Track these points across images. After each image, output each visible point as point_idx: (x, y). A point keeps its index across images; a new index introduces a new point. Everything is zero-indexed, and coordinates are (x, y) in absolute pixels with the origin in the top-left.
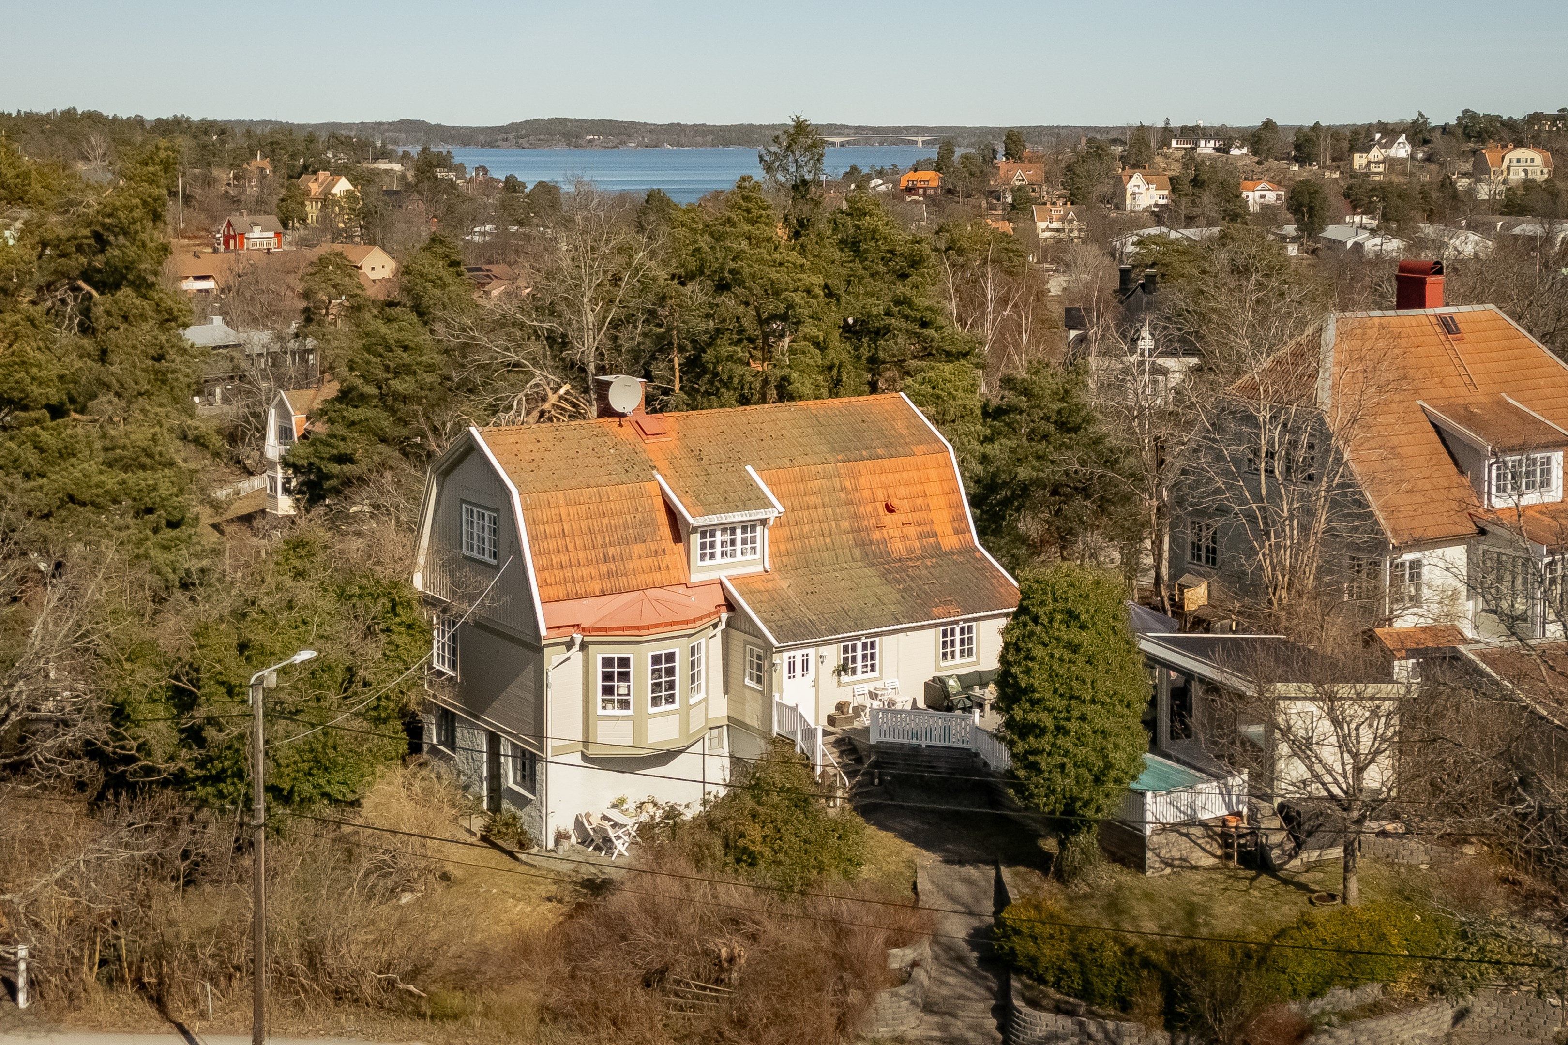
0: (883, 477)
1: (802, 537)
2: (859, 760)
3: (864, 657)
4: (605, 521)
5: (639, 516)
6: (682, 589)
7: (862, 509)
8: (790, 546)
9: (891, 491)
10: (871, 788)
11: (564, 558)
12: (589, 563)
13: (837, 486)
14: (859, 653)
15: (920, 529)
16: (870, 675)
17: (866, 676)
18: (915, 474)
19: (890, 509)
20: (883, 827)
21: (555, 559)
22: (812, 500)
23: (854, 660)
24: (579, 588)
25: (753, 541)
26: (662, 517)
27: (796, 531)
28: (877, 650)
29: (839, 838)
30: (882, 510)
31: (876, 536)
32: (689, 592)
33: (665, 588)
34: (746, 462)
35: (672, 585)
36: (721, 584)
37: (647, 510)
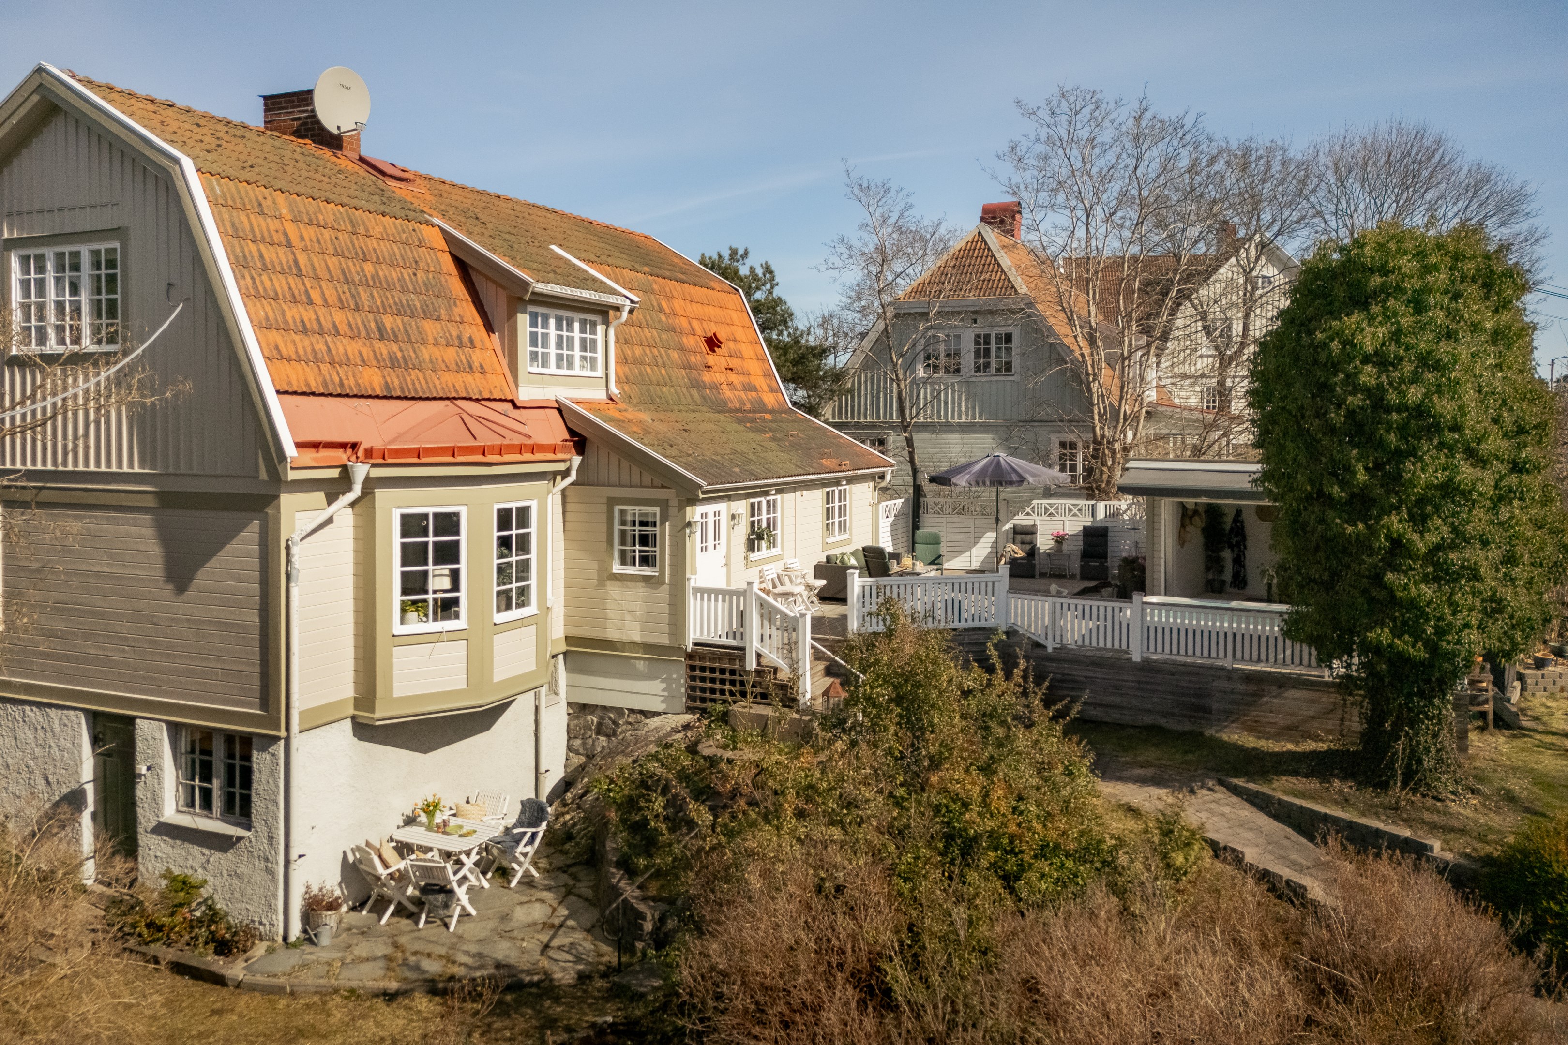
3: (768, 524)
4: (369, 268)
6: (508, 409)
7: (685, 340)
12: (353, 334)
13: (655, 304)
14: (764, 516)
15: (742, 378)
16: (773, 551)
17: (770, 553)
19: (712, 345)
21: (289, 312)
24: (347, 379)
25: (594, 347)
28: (779, 514)
30: (703, 346)
31: (707, 377)
32: (516, 413)
33: (483, 402)
34: (551, 243)
35: (495, 400)
36: (560, 410)
37: (432, 269)
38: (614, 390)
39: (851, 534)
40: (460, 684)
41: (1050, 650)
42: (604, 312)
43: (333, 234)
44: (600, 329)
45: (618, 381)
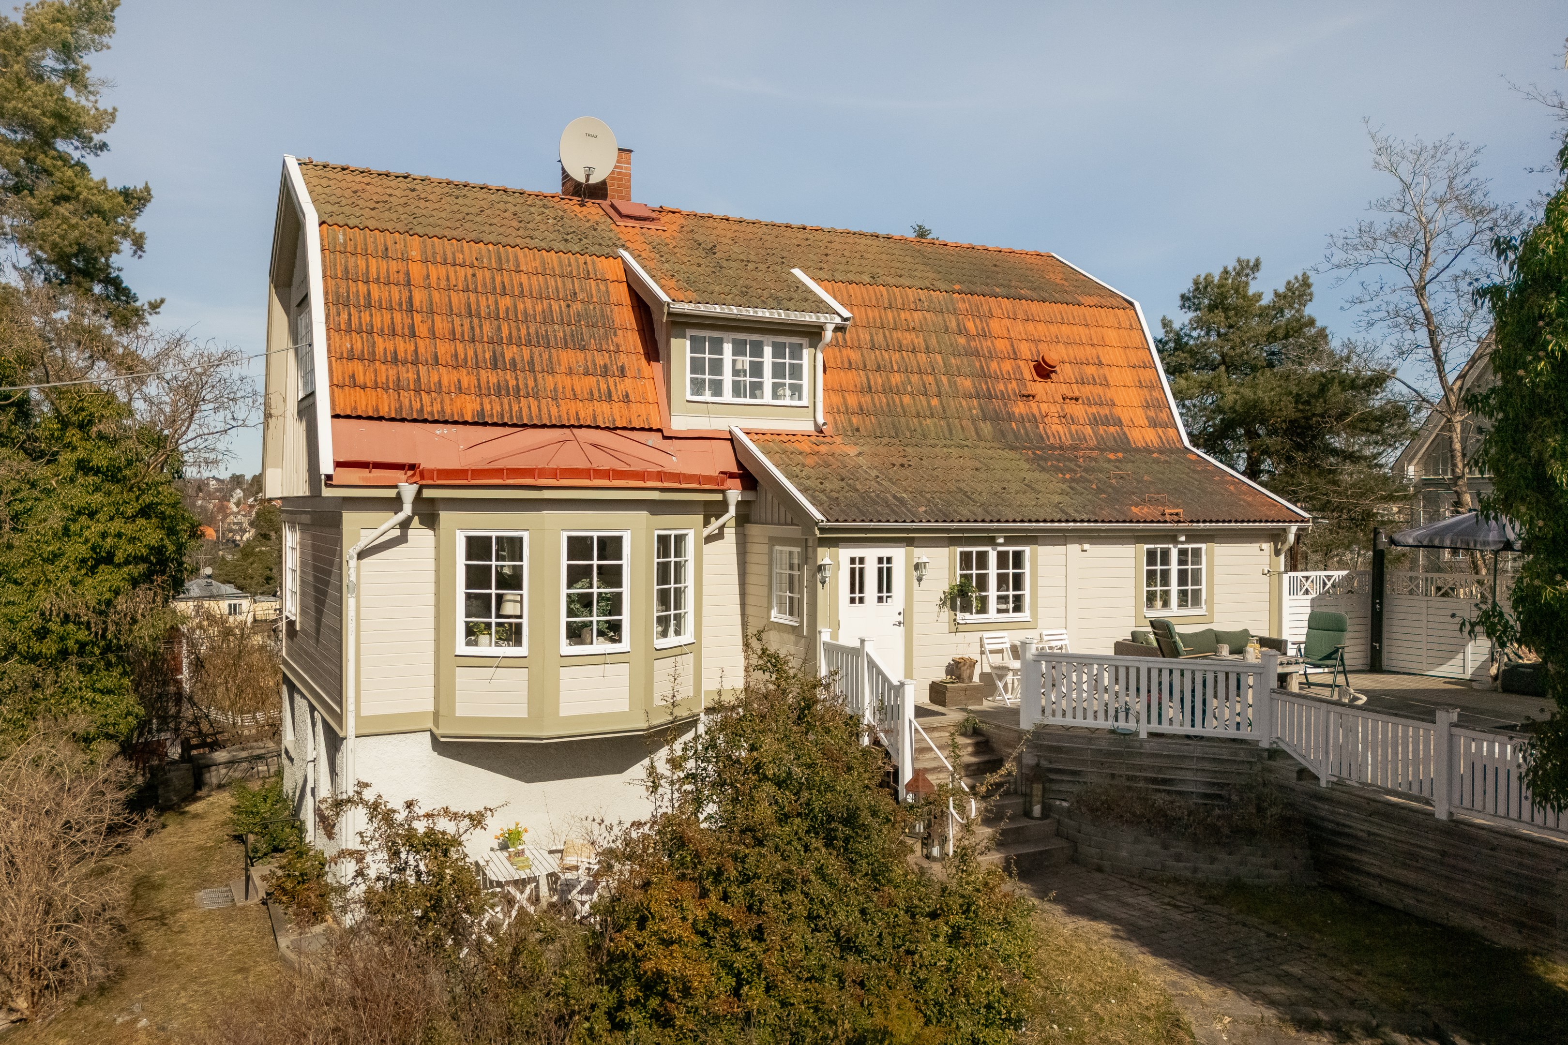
0: (1030, 326)
1: (888, 390)
2: (995, 764)
3: (1002, 580)
4: (505, 302)
5: (577, 306)
6: (654, 439)
7: (994, 365)
8: (866, 400)
9: (1042, 347)
10: (1024, 823)
11: (404, 347)
12: (458, 364)
13: (953, 325)
14: (993, 571)
15: (1094, 410)
16: (1012, 616)
17: (1003, 616)
18: (1083, 331)
19: (1044, 370)
20: (1075, 909)
21: (381, 344)
22: (908, 338)
23: (982, 582)
24: (431, 406)
25: (796, 371)
26: (625, 316)
27: (878, 380)
28: (1027, 570)
29: (955, 938)
30: (1028, 372)
31: (1020, 408)
32: (666, 445)
33: (618, 432)
34: (793, 267)
35: (633, 429)
36: (731, 440)
37: (595, 300)
38: (820, 420)
39: (1211, 609)
40: (521, 711)
41: (1323, 784)
42: (813, 334)
43: (470, 271)
44: (806, 353)
45: (827, 412)
